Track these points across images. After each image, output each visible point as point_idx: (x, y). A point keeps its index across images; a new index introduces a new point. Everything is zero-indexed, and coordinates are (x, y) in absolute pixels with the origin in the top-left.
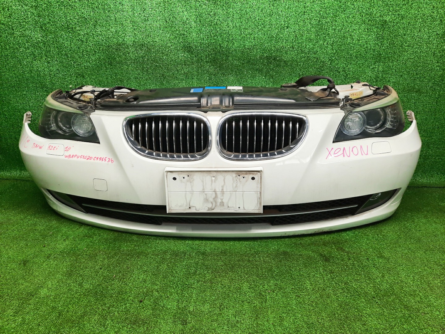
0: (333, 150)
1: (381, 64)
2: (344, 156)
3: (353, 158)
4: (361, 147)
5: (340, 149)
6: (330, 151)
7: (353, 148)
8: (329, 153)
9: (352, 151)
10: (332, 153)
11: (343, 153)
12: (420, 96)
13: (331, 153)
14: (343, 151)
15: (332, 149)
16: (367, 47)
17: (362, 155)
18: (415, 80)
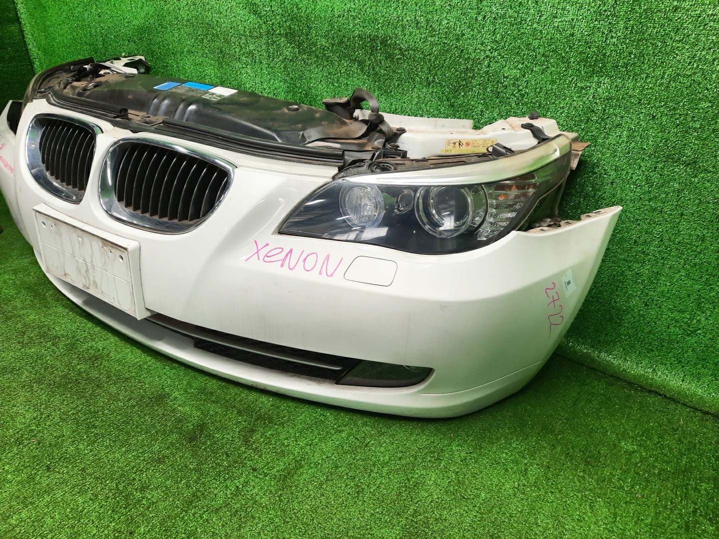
0: (268, 248)
1: (606, 81)
2: (282, 266)
3: (299, 273)
4: (328, 257)
5: (281, 250)
6: (259, 249)
7: (308, 256)
8: (256, 251)
9: (305, 260)
10: (262, 253)
11: (284, 260)
12: (696, 176)
13: (259, 252)
14: (287, 255)
15: (267, 245)
16: (572, 35)
17: (320, 273)
18: (687, 132)
